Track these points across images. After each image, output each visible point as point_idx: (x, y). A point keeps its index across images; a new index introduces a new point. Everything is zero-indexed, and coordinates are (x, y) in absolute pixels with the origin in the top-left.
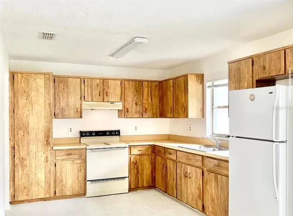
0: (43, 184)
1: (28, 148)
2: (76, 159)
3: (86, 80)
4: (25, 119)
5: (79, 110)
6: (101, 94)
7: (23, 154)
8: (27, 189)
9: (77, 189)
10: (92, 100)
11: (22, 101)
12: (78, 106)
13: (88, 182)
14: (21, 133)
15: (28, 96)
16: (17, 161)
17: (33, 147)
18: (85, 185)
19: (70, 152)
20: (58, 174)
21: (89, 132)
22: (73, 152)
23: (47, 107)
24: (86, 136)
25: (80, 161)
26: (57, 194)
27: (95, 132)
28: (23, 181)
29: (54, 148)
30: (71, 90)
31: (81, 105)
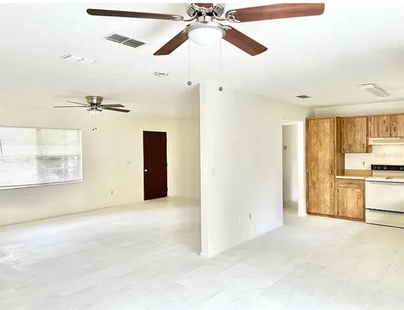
0: (329, 204)
1: (318, 175)
2: (356, 188)
3: (372, 118)
4: (315, 153)
5: (365, 146)
6: (389, 129)
7: (314, 178)
8: (318, 205)
9: (357, 214)
10: (379, 137)
11: (314, 140)
12: (365, 142)
13: (366, 210)
14: (313, 163)
15: (318, 136)
16: (310, 184)
17: (321, 175)
18: (364, 212)
19: (350, 181)
20: (340, 198)
21: (381, 166)
22: (353, 182)
23: (332, 143)
24: (377, 169)
25: (359, 190)
26: (340, 214)
27: (387, 166)
28: (315, 199)
29: (337, 177)
30: (358, 128)
31: (367, 141)
